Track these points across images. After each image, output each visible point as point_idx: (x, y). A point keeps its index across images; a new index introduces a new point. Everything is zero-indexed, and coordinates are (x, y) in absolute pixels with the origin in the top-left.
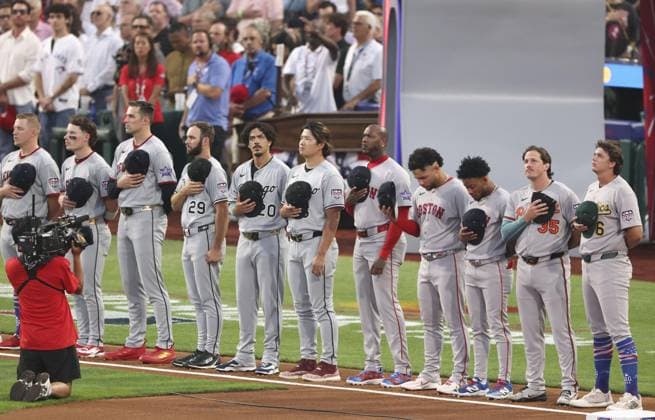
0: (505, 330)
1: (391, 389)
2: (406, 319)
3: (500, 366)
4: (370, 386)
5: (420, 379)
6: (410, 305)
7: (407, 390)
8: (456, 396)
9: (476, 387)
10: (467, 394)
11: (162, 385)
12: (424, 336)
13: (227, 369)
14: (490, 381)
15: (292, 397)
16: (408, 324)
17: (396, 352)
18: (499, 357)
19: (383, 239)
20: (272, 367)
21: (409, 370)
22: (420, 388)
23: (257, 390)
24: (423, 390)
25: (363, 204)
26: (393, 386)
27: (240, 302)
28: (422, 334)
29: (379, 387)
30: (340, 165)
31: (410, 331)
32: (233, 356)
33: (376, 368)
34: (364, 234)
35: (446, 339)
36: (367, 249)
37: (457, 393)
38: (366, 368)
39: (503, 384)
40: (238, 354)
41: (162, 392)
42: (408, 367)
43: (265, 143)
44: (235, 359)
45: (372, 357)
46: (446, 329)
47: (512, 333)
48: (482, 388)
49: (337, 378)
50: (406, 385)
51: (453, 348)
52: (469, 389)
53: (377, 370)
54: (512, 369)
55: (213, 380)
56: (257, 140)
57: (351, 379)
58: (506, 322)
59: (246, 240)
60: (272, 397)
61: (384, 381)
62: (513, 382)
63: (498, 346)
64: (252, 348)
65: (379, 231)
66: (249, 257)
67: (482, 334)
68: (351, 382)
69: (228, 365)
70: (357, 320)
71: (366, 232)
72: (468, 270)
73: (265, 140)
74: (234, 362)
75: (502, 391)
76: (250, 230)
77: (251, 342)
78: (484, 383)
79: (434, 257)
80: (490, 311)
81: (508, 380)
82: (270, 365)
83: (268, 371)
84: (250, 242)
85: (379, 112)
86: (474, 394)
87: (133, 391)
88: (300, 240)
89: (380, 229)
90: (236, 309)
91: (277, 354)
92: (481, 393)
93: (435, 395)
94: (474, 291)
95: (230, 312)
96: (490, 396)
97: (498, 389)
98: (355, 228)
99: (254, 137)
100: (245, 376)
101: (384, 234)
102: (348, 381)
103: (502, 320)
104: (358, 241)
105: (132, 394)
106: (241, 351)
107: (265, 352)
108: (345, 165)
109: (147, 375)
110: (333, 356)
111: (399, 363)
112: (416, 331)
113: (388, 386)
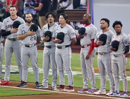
0: (125, 76)
1: (90, 94)
2: (95, 73)
3: (124, 87)
4: (85, 93)
5: (99, 91)
6: (96, 69)
7: (95, 94)
8: (110, 96)
9: (116, 93)
10: (113, 95)
11: (19, 92)
12: (101, 78)
13: (40, 88)
14: (120, 92)
15: (59, 96)
16: (96, 74)
17: (91, 83)
18: (123, 84)
19: (89, 49)
20: (55, 87)
21: (96, 88)
22: (99, 94)
23: (49, 94)
24: (100, 94)
25: (83, 39)
26: (91, 93)
27: (44, 67)
28: (100, 77)
29: (87, 93)
30: (75, 26)
31: (96, 76)
32: (41, 84)
33: (86, 88)
34: (83, 47)
35: (107, 79)
36: (84, 51)
37: (110, 95)
38: (84, 88)
39: (125, 93)
40: (43, 83)
41: (20, 95)
42: (95, 87)
43: (53, 19)
44: (42, 84)
45: (86, 84)
46: (107, 76)
47: (127, 77)
48: (118, 94)
49: (74, 91)
50: (95, 93)
51: (110, 82)
52: (114, 94)
53: (87, 88)
54: (127, 88)
55: (35, 91)
56: (51, 18)
57: (79, 91)
58: (125, 74)
59: (46, 48)
60: (53, 96)
61: (88, 92)
62: (128, 92)
63: (123, 81)
64: (47, 81)
65: (88, 46)
66: (47, 53)
67: (117, 77)
68: (79, 92)
69: (40, 87)
70: (81, 73)
71: (84, 46)
72: (113, 58)
73: (53, 18)
74: (42, 86)
75: (124, 95)
76: (48, 45)
77: (47, 79)
78: (118, 92)
79: (103, 54)
80: (120, 70)
81: (126, 91)
82: (54, 86)
83: (54, 88)
84: (48, 49)
85: (86, 9)
86: (115, 96)
87: (11, 94)
88: (61, 48)
89: (88, 45)
90: (43, 69)
91: (56, 83)
92: (118, 95)
93: (105, 96)
94: (115, 64)
95: (41, 70)
96: (121, 96)
97: (123, 94)
98: (81, 45)
99: (50, 17)
100: (45, 90)
101: (89, 47)
102: (78, 92)
103: (124, 73)
104: (82, 49)
105: (10, 95)
106: (44, 82)
107: (53, 82)
108: (76, 25)
109: (15, 89)
110: (72, 84)
111: (93, 86)
112: (98, 76)
113: (90, 93)
